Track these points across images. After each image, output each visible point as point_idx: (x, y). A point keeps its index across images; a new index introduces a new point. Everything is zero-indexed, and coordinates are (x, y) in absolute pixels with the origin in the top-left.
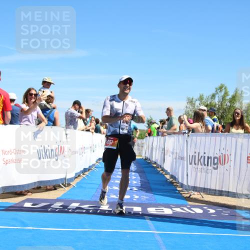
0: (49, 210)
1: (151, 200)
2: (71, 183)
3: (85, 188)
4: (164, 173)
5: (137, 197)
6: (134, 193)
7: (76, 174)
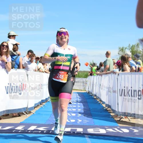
0: (13, 131)
1: (90, 123)
2: (31, 111)
3: (42, 115)
4: (101, 103)
5: (80, 121)
6: (78, 118)
7: (35, 104)
